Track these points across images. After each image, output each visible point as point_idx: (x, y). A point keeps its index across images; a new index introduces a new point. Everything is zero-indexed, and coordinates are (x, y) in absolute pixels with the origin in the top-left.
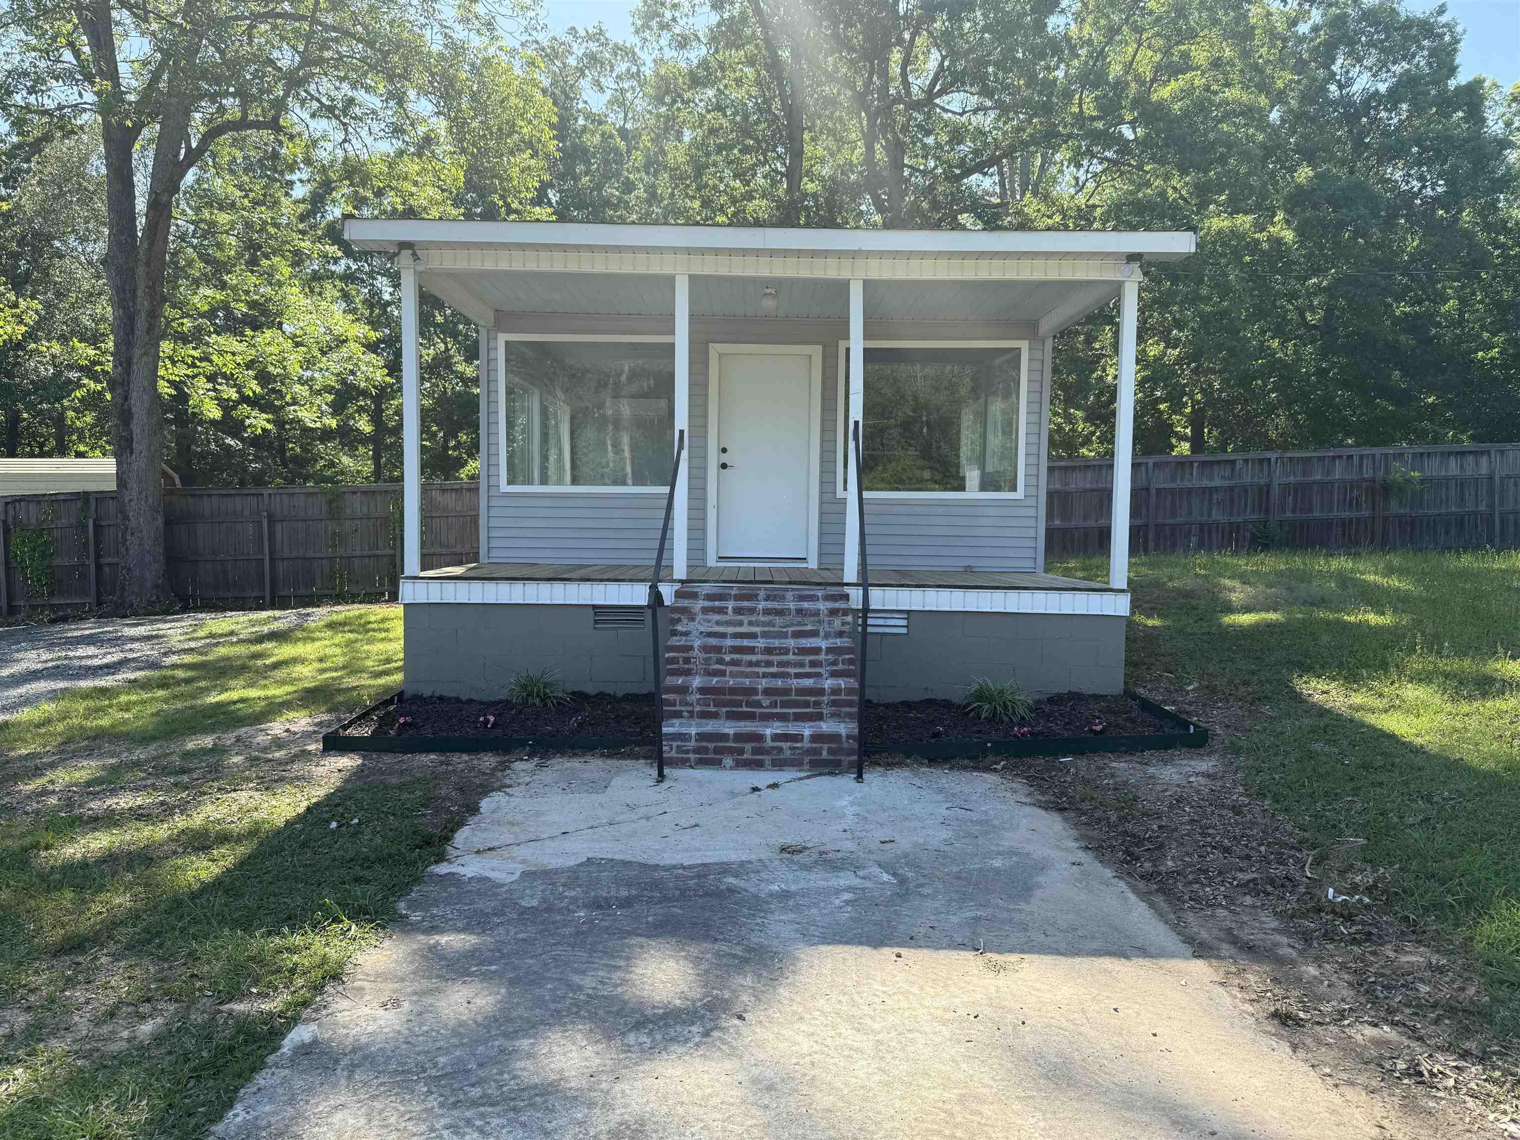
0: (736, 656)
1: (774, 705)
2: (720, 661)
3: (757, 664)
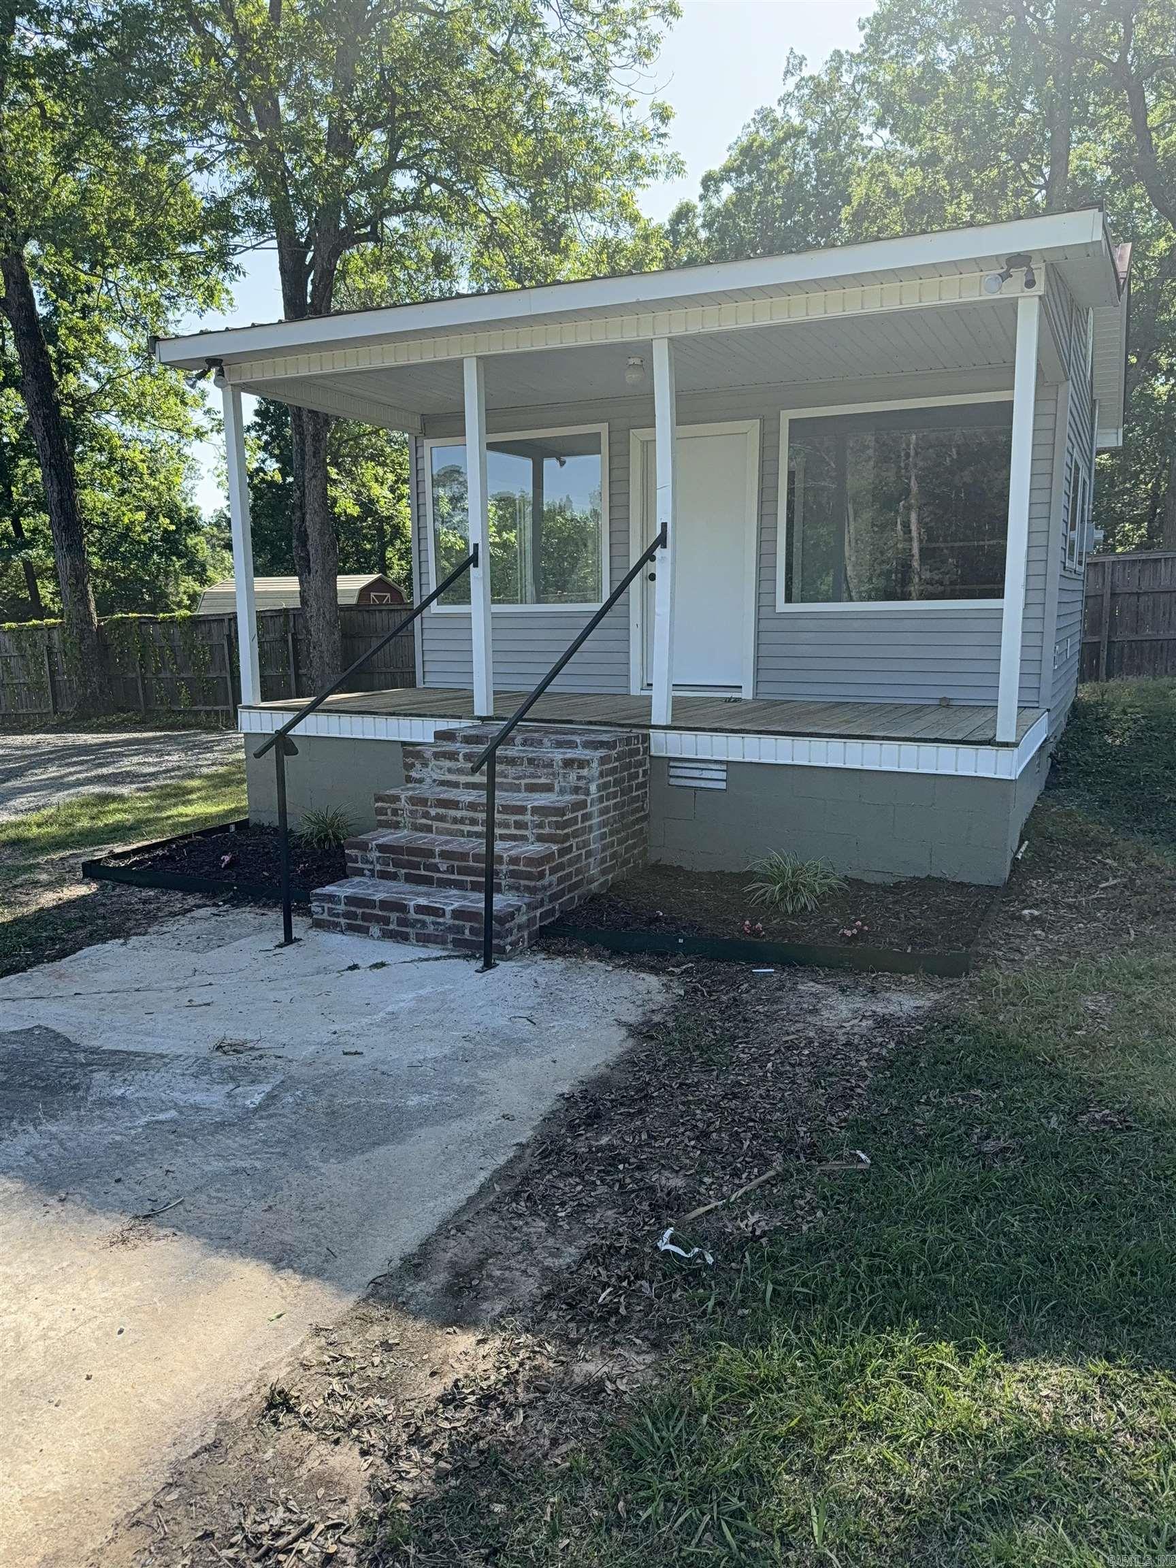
0: (441, 811)
1: (451, 870)
2: (426, 815)
3: (462, 821)
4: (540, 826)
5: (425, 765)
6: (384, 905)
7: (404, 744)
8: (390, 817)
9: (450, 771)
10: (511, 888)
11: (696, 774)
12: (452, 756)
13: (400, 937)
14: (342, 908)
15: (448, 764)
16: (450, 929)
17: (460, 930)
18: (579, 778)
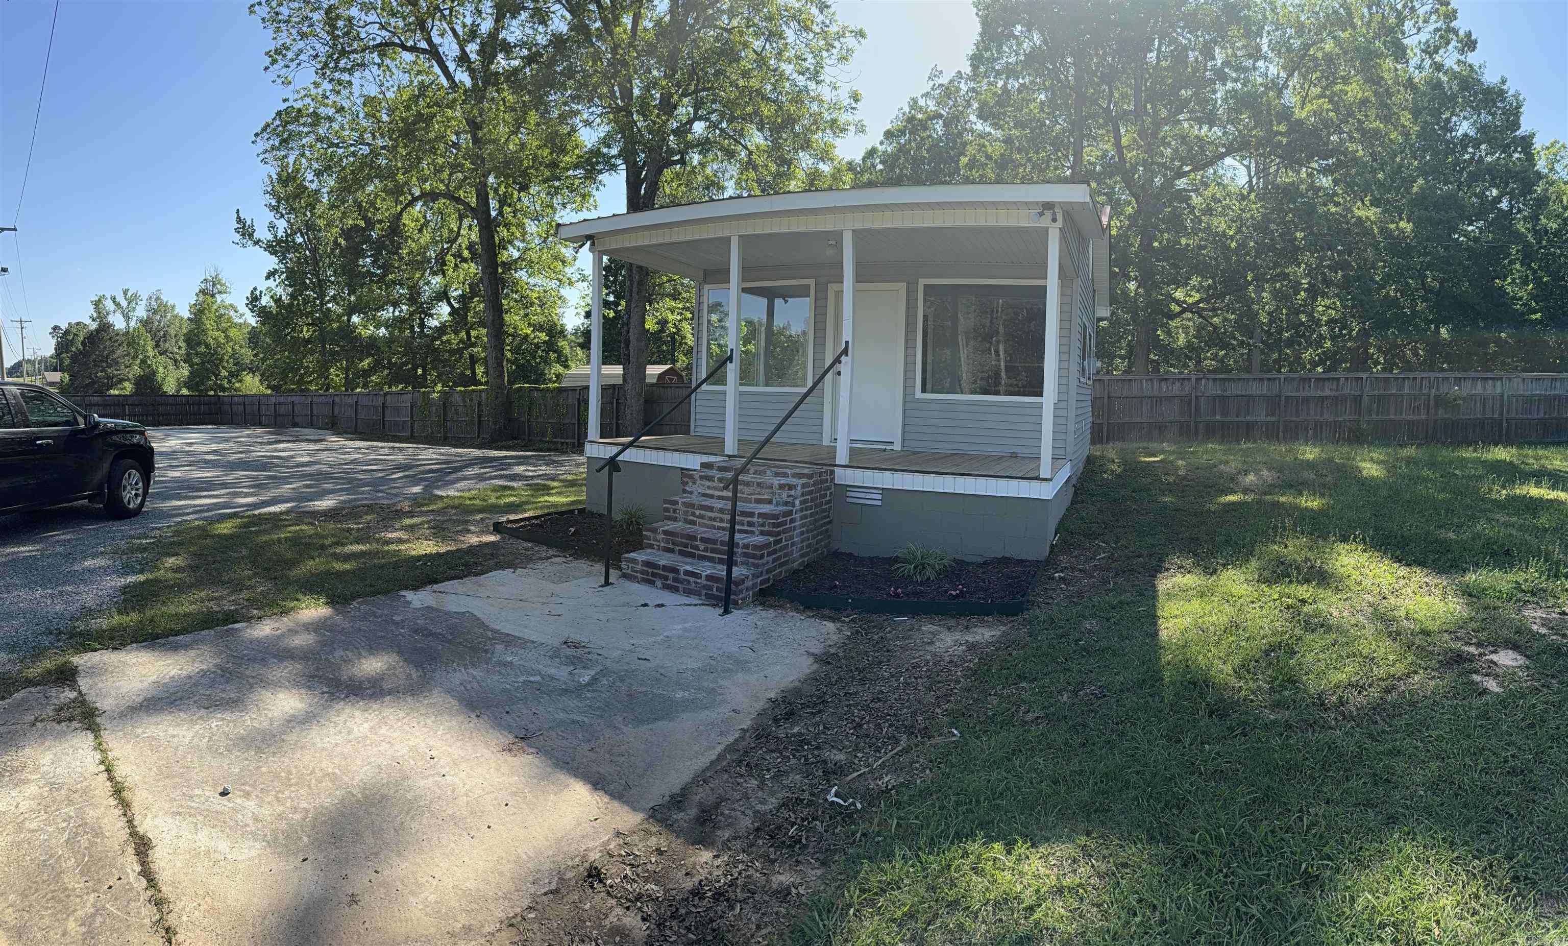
0: (703, 512)
1: (706, 550)
2: (693, 514)
3: (714, 519)
4: (763, 525)
5: (694, 483)
6: (665, 568)
7: (682, 469)
8: (671, 514)
9: (709, 487)
10: (743, 563)
11: (862, 495)
12: (710, 478)
13: (674, 589)
14: (639, 567)
15: (708, 483)
16: (704, 587)
17: (710, 588)
18: (789, 496)
